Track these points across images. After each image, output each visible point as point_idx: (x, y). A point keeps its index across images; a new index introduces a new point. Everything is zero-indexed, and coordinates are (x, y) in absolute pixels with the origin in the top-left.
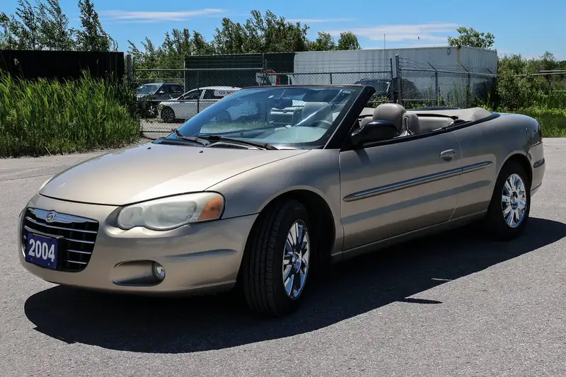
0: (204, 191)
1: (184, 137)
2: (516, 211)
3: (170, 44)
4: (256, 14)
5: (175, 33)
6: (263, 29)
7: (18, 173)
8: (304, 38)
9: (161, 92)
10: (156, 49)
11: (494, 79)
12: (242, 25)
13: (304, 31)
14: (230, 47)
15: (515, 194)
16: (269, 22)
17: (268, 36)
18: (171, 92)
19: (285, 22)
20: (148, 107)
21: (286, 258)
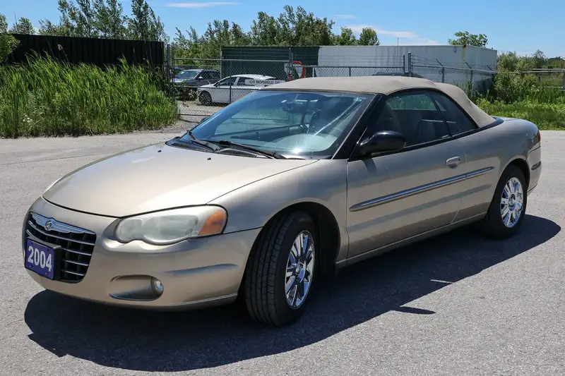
0: (206, 205)
1: (197, 140)
2: (514, 212)
3: (211, 33)
4: (290, 10)
5: (216, 24)
6: (294, 23)
7: (59, 153)
8: (329, 32)
9: (200, 77)
10: (199, 37)
11: (493, 75)
12: (276, 19)
13: (330, 26)
14: (265, 38)
15: (513, 196)
16: (299, 16)
17: (298, 29)
18: (209, 77)
19: (314, 18)
20: (188, 91)
21: (289, 271)
